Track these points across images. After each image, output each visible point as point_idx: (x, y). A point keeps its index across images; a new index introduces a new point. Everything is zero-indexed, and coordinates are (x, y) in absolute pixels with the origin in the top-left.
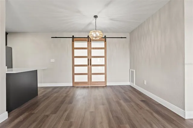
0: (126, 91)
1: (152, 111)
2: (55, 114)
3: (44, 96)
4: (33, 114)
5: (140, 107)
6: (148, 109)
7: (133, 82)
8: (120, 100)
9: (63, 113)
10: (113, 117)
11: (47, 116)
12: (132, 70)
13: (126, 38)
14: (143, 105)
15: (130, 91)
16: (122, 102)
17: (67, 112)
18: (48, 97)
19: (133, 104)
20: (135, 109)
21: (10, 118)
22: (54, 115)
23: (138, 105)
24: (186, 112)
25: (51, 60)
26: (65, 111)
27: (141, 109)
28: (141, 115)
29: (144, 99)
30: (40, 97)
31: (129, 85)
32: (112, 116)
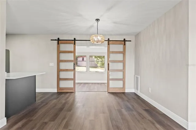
0: (129, 99)
1: (154, 122)
2: (54, 122)
3: (42, 102)
4: (31, 121)
5: (142, 117)
6: (150, 119)
7: (138, 89)
8: (122, 108)
9: (62, 121)
10: (113, 126)
11: (46, 123)
12: (137, 76)
13: (131, 41)
14: (145, 114)
15: (134, 99)
16: (124, 111)
17: (66, 120)
18: (47, 104)
19: (135, 113)
20: (136, 118)
21: (9, 124)
22: (52, 123)
23: (140, 114)
24: (189, 123)
25: (50, 64)
26: (64, 118)
27: (143, 119)
28: (142, 124)
29: (147, 108)
30: (38, 104)
31: (134, 92)
32: (111, 126)
